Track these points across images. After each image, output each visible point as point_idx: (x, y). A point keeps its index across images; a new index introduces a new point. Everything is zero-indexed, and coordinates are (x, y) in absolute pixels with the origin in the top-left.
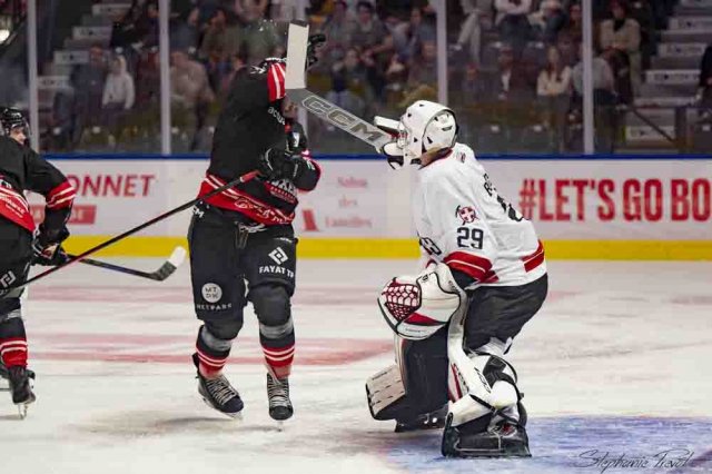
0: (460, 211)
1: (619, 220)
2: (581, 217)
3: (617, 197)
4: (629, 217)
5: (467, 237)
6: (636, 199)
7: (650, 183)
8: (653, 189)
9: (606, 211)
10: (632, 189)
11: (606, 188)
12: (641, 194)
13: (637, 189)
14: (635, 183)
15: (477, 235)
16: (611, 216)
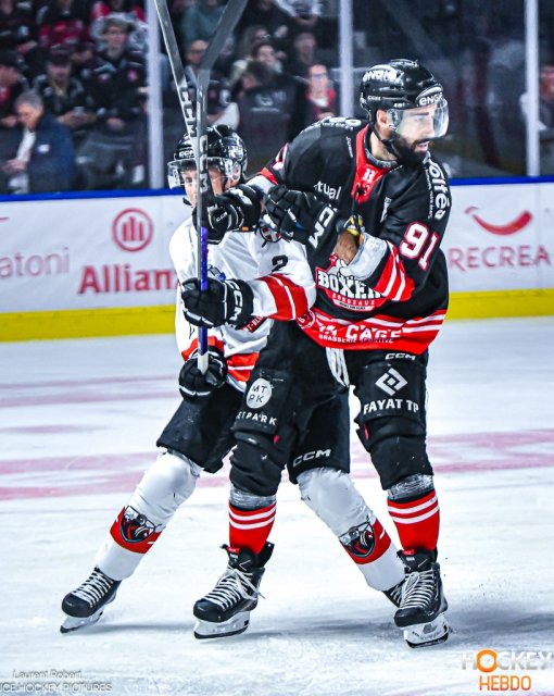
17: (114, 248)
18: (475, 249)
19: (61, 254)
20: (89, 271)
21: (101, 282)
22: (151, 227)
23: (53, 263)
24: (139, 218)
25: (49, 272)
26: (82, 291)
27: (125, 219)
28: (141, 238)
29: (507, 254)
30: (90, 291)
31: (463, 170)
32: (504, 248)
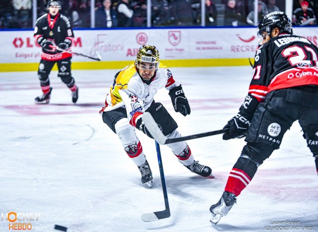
17: (137, 44)
18: (239, 46)
19: (122, 45)
20: (129, 50)
21: (133, 53)
22: (147, 38)
23: (119, 48)
24: (144, 35)
25: (118, 50)
26: (128, 55)
27: (140, 36)
28: (144, 40)
29: (248, 48)
30: (130, 55)
31: (238, 24)
32: (247, 46)
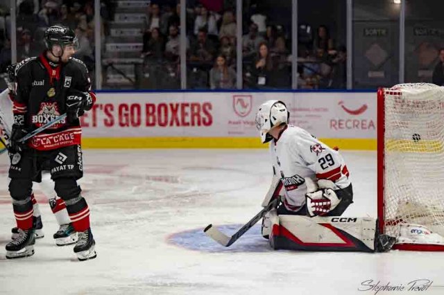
0: (312, 149)
1: (116, 126)
2: (95, 125)
3: (115, 113)
4: (122, 125)
5: (325, 162)
6: (126, 115)
7: (133, 106)
8: (136, 110)
9: (109, 121)
10: (124, 109)
11: (109, 109)
12: (129, 112)
13: (127, 109)
14: (125, 106)
15: (329, 158)
16: (112, 124)
